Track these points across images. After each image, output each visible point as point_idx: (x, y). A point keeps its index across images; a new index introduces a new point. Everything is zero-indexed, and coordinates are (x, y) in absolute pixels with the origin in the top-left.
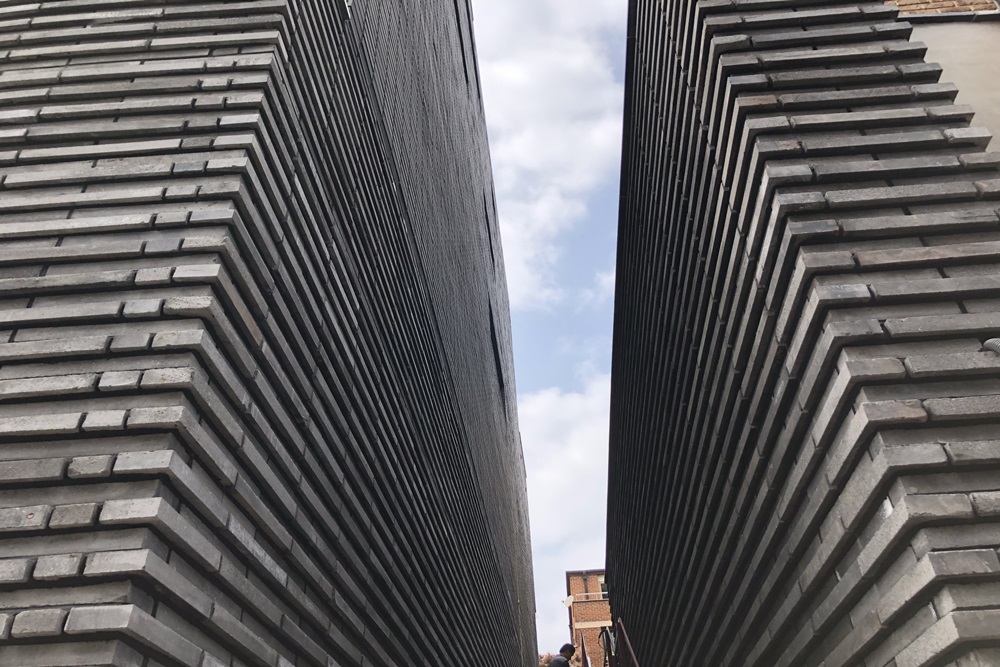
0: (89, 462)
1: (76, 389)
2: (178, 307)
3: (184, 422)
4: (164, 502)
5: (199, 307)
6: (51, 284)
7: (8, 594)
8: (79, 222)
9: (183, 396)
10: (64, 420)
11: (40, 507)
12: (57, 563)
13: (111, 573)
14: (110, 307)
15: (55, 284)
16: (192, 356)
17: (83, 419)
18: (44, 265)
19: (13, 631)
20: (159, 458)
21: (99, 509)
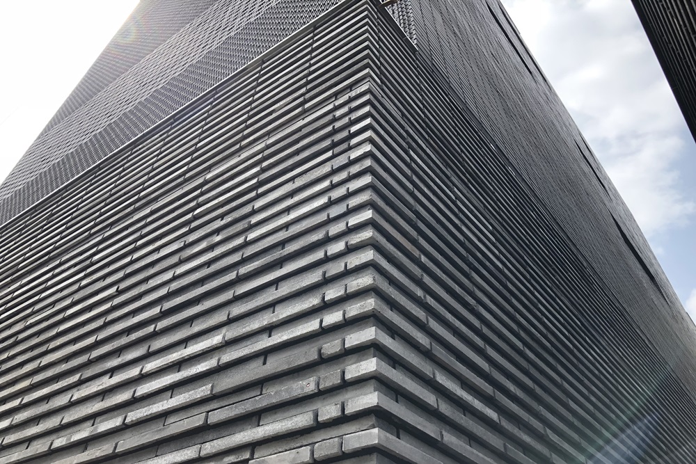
0: (331, 346)
1: (314, 306)
2: (355, 242)
3: (377, 308)
4: (379, 360)
5: (367, 238)
6: (288, 252)
7: (308, 435)
8: (294, 215)
9: (373, 293)
10: (312, 325)
11: (312, 379)
12: (329, 410)
13: (360, 410)
14: (319, 255)
15: (290, 252)
16: (371, 268)
17: (321, 322)
18: (282, 244)
19: (315, 456)
20: (368, 334)
21: (343, 373)
